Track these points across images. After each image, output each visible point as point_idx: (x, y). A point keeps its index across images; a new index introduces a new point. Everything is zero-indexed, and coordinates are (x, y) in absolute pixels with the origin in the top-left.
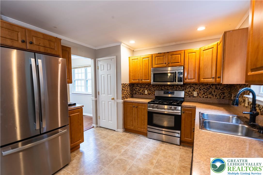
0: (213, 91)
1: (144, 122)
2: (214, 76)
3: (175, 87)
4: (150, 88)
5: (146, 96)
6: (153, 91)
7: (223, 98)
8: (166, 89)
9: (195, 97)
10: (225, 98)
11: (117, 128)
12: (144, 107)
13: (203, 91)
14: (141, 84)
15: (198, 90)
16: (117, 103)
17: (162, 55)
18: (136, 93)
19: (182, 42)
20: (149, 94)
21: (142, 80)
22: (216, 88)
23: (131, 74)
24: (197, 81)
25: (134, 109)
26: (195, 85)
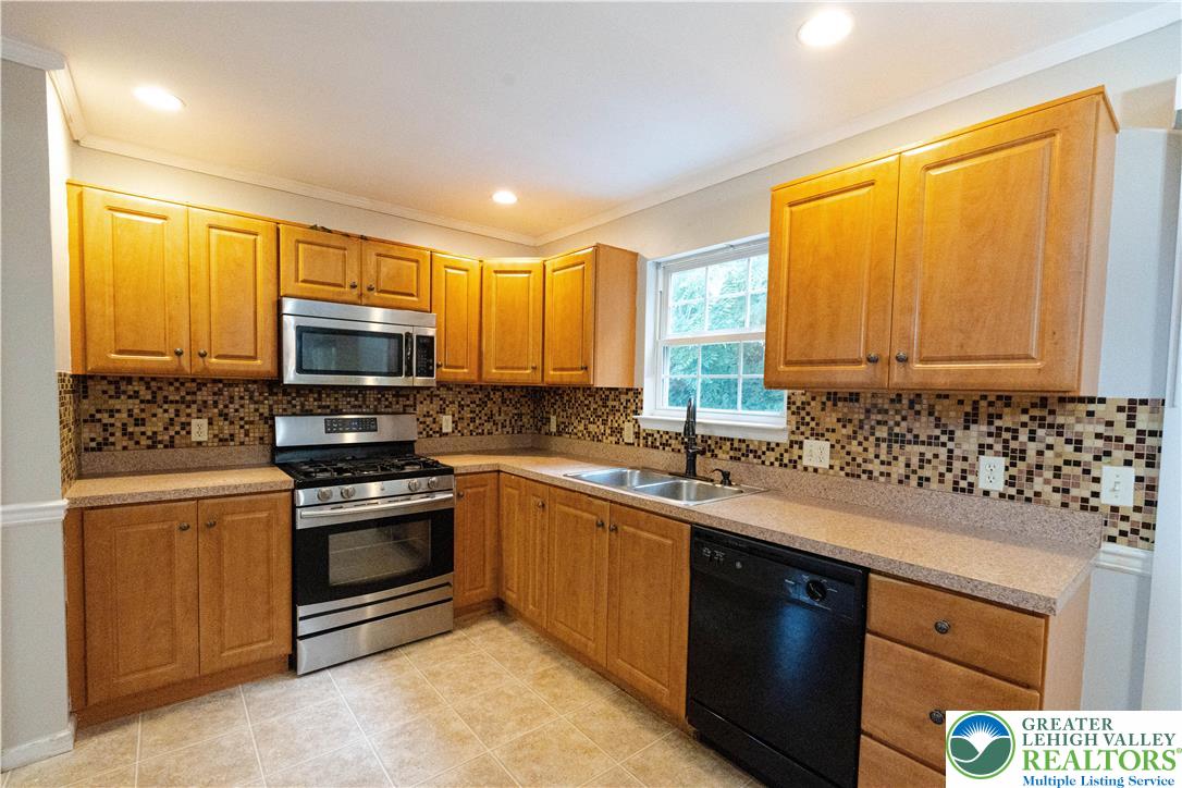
0: (495, 410)
3: (371, 397)
4: (226, 406)
5: (200, 452)
6: (252, 423)
7: (519, 432)
8: (328, 407)
9: (447, 434)
10: (523, 429)
12: (265, 514)
13: (471, 412)
14: (154, 379)
15: (455, 407)
20: (221, 440)
21: (203, 356)
22: (504, 402)
23: (100, 309)
24: (474, 377)
25: (184, 542)
26: (450, 389)
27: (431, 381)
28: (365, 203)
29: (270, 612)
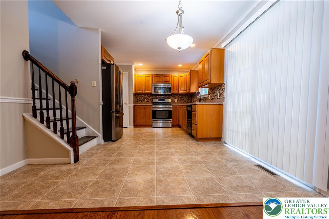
0: (184, 99)
1: (150, 118)
2: (186, 90)
4: (148, 97)
6: (151, 99)
9: (176, 102)
11: (129, 125)
12: (149, 108)
13: (180, 99)
15: (177, 98)
16: (129, 106)
17: (158, 76)
18: (137, 101)
19: (169, 70)
21: (145, 91)
22: (186, 97)
23: (137, 87)
24: (178, 93)
25: (142, 110)
26: (176, 95)
27: (171, 93)
28: (164, 70)
29: (150, 119)
